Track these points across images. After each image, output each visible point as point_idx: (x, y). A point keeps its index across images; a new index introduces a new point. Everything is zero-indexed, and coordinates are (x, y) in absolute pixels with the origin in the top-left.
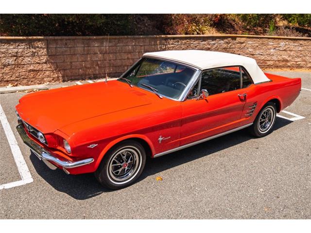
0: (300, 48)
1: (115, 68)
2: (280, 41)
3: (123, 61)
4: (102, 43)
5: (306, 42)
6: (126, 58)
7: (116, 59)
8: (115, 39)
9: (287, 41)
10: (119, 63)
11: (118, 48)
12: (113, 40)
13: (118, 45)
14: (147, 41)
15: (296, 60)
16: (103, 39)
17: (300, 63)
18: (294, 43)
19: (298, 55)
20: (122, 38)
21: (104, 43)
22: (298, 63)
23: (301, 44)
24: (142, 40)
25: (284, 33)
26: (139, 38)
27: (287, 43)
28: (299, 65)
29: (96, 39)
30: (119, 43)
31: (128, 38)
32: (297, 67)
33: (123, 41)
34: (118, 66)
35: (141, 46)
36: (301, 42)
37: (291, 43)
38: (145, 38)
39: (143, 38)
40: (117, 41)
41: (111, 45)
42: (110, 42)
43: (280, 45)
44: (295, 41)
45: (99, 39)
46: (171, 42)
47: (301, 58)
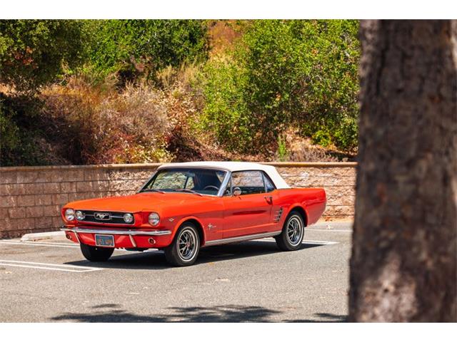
0: (336, 182)
1: (33, 221)
2: (300, 170)
3: (45, 208)
4: (15, 178)
5: (343, 170)
6: (50, 203)
7: (35, 206)
8: (34, 171)
9: (311, 170)
10: (39, 212)
11: (38, 185)
12: (31, 173)
13: (38, 181)
14: (81, 173)
15: (332, 204)
16: (17, 171)
17: (340, 207)
18: (324, 172)
19: (335, 193)
20: (43, 170)
21: (18, 179)
22: (337, 208)
23: (336, 175)
24: (73, 172)
25: (305, 157)
26: (68, 170)
27: (312, 173)
28: (339, 211)
29: (7, 171)
30: (39, 177)
31: (52, 169)
32: (337, 216)
33: (44, 174)
34: (38, 218)
35: (71, 182)
36: (336, 171)
37: (320, 173)
38: (76, 169)
39: (74, 169)
40: (36, 174)
41: (27, 180)
42: (26, 176)
43: (300, 178)
44: (325, 169)
45: (10, 171)
46: (117, 175)
47: (340, 200)
